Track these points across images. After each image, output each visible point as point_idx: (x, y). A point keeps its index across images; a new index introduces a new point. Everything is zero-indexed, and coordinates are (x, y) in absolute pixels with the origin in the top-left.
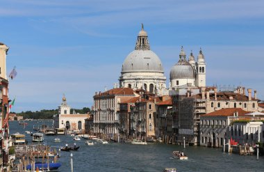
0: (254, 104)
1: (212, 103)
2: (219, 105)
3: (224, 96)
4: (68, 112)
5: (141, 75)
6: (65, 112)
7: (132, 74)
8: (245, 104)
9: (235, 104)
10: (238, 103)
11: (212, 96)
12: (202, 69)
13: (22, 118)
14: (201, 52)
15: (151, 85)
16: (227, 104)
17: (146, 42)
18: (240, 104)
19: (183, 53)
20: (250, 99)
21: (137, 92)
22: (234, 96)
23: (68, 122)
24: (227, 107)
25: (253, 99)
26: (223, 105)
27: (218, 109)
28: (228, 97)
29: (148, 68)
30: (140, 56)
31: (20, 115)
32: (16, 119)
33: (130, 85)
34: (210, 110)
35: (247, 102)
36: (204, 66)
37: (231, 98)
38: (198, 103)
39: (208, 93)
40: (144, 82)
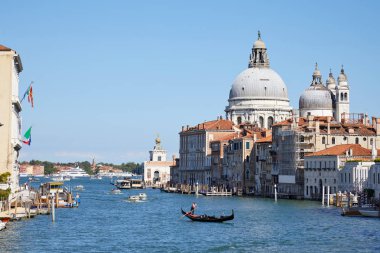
1: (324, 138)
2: (333, 140)
3: (343, 128)
4: (163, 159)
5: (256, 104)
6: (159, 158)
7: (243, 103)
8: (372, 140)
9: (357, 140)
10: (361, 138)
11: (322, 127)
12: (344, 96)
15: (270, 118)
16: (345, 139)
18: (365, 139)
19: (318, 73)
20: (379, 133)
21: (242, 127)
22: (356, 128)
24: (345, 142)
26: (340, 140)
27: (331, 145)
28: (347, 131)
29: (265, 93)
33: (240, 119)
34: (319, 147)
35: (374, 138)
37: (351, 131)
38: (302, 139)
39: (318, 124)
40: (259, 113)
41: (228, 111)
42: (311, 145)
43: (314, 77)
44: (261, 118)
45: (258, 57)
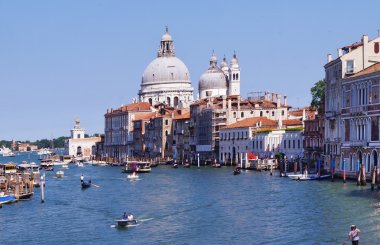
0: (283, 112)
1: (235, 113)
2: (242, 115)
3: (249, 104)
4: (82, 136)
5: (164, 87)
6: (79, 136)
7: (154, 86)
8: (273, 112)
9: (261, 113)
10: (264, 112)
11: (234, 105)
12: (236, 76)
13: (36, 147)
14: (235, 56)
15: (176, 98)
16: (252, 113)
17: (170, 47)
18: (267, 112)
19: (214, 58)
20: (279, 105)
21: (156, 107)
22: (260, 103)
23: (79, 148)
24: (252, 116)
25: (283, 106)
26: (248, 114)
27: (241, 119)
28: (253, 105)
29: (172, 78)
30: (164, 65)
31: (34, 144)
32: (29, 149)
33: (150, 100)
34: (232, 121)
35: (275, 110)
36: (239, 73)
37: (257, 106)
38: (218, 115)
39: (230, 102)
40: (167, 95)
41: (141, 94)
42: (225, 120)
43: (211, 62)
44: (169, 99)
45: (166, 48)
